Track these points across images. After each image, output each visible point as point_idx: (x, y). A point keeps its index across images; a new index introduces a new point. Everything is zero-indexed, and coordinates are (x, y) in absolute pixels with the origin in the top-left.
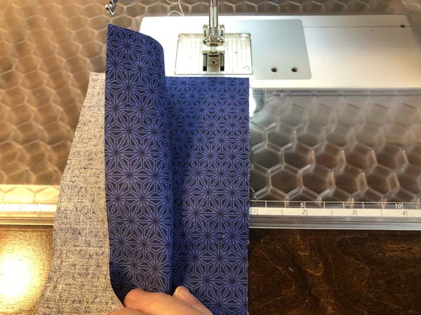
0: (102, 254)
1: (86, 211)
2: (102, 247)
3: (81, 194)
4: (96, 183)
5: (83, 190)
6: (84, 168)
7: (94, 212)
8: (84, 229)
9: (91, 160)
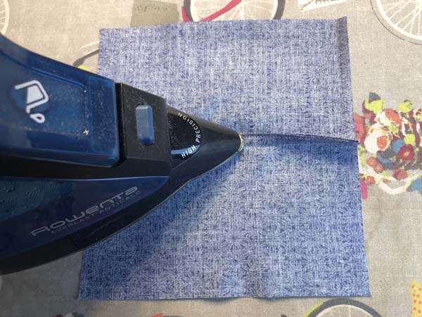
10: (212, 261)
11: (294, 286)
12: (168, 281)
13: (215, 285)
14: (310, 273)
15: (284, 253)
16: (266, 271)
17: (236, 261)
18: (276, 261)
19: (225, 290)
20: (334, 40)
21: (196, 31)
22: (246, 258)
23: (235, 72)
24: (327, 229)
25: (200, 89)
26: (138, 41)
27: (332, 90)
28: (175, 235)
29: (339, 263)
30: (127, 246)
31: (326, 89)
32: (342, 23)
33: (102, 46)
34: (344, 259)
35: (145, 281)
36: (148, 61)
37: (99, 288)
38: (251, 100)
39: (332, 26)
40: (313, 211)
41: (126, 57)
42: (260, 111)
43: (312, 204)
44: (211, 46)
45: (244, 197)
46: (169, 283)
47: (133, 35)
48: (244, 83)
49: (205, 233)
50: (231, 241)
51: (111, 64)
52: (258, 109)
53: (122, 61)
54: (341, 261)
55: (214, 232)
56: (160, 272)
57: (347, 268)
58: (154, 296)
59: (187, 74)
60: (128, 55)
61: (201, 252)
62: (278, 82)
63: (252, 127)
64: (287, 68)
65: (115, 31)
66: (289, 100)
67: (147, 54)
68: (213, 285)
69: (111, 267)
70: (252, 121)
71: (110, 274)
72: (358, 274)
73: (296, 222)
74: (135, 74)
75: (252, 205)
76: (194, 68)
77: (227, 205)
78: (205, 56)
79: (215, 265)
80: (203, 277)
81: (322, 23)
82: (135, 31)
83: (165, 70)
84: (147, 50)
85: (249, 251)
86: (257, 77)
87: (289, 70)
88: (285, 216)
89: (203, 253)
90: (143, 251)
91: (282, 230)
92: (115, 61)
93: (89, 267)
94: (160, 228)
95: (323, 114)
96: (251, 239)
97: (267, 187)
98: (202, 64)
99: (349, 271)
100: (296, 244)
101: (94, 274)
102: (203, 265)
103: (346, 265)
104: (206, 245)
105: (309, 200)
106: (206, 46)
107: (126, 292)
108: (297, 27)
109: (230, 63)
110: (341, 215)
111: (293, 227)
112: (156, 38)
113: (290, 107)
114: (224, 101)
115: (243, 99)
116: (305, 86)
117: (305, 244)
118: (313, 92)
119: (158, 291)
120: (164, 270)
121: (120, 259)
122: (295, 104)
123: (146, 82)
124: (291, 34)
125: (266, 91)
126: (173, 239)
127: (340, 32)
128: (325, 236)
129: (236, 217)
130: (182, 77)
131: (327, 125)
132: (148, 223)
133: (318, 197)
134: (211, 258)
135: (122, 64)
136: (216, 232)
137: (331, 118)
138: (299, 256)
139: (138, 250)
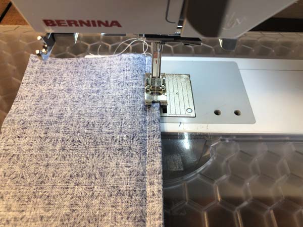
0: (21, 219)
1: (14, 176)
2: (23, 211)
3: (12, 160)
4: (29, 150)
5: (15, 158)
6: (19, 137)
7: (22, 177)
8: (8, 193)
9: (25, 128)
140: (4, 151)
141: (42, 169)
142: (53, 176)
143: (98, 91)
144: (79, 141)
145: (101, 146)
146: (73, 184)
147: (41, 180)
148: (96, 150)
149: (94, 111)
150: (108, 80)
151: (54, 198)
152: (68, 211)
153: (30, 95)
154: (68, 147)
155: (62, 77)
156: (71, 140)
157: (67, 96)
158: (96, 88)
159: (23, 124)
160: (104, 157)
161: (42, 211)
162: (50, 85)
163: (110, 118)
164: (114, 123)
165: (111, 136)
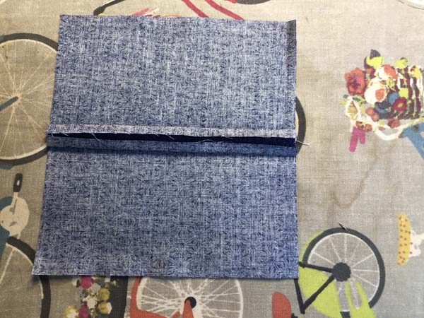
10: (161, 243)
11: (233, 269)
12: (119, 260)
13: (162, 265)
14: (248, 258)
15: (225, 238)
16: (209, 254)
17: (183, 244)
18: (219, 245)
19: (170, 270)
20: (284, 41)
21: (155, 26)
22: (192, 242)
23: (190, 68)
24: (265, 218)
25: (156, 81)
26: (97, 30)
27: (279, 89)
28: (127, 218)
29: (275, 249)
30: (82, 226)
31: (273, 88)
32: (292, 26)
33: (62, 33)
34: (279, 246)
35: (98, 258)
36: (107, 50)
37: (53, 264)
38: (204, 96)
39: (282, 27)
40: (254, 202)
41: (86, 45)
42: (212, 107)
43: (254, 196)
44: (169, 40)
45: (193, 187)
46: (120, 261)
47: (94, 24)
48: (198, 79)
49: (156, 218)
50: (179, 227)
51: (71, 51)
52: (210, 105)
53: (82, 49)
54: (277, 248)
55: (164, 218)
56: (112, 252)
57: (281, 254)
58: (105, 272)
59: (145, 66)
60: (88, 44)
61: (151, 235)
62: (230, 79)
63: (204, 121)
64: (239, 66)
65: (75, 18)
66: (238, 97)
67: (106, 44)
68: (160, 265)
69: (66, 246)
70: (204, 116)
71: (65, 252)
72: (290, 259)
73: (238, 211)
74: (94, 62)
75: (200, 195)
76: (151, 60)
77: (177, 194)
78: (163, 49)
79: (163, 248)
80: (152, 257)
81: (275, 25)
82: (95, 20)
83: (124, 61)
84: (107, 39)
85: (195, 236)
86: (211, 74)
87: (240, 68)
88: (229, 206)
89: (153, 236)
90: (97, 232)
91: (225, 218)
92: (75, 49)
93: (45, 245)
94: (114, 211)
95: (268, 112)
96: (197, 225)
97: (215, 179)
98: (159, 57)
99: (283, 257)
100: (237, 231)
101: (49, 251)
102: (152, 247)
103: (280, 251)
104: (156, 229)
105: (251, 192)
106: (164, 40)
107: (79, 268)
108: (251, 27)
109: (186, 59)
110: (278, 206)
111: (236, 216)
112: (116, 29)
113: (239, 104)
114: (179, 95)
115: (196, 95)
116: (254, 84)
117: (245, 231)
118: (261, 91)
119: (109, 268)
120: (117, 249)
121: (75, 238)
122: (243, 102)
123: (104, 72)
124: (245, 34)
125: (218, 88)
126: (125, 222)
127: (289, 34)
128: (263, 224)
129: (185, 205)
130: (140, 68)
131: (272, 123)
132: (102, 206)
133: (259, 190)
134: (159, 241)
135: (81, 52)
136: (166, 218)
137: (276, 116)
138: (239, 242)
139: (92, 230)
140: (166, 267)
141: (186, 228)
142: (192, 216)
143: (95, 189)
144: (158, 200)
145: (164, 180)
146: (199, 199)
147: (195, 226)
148: (168, 184)
149: (122, 190)
150: (79, 179)
151: (210, 212)
152: (221, 199)
153: (96, 261)
154: (164, 209)
155: (72, 231)
156: (156, 208)
157: (101, 220)
158: (91, 192)
159: (137, 256)
160: (176, 177)
161: (220, 219)
162: (83, 242)
163: (133, 174)
164: (139, 170)
165: (154, 172)
